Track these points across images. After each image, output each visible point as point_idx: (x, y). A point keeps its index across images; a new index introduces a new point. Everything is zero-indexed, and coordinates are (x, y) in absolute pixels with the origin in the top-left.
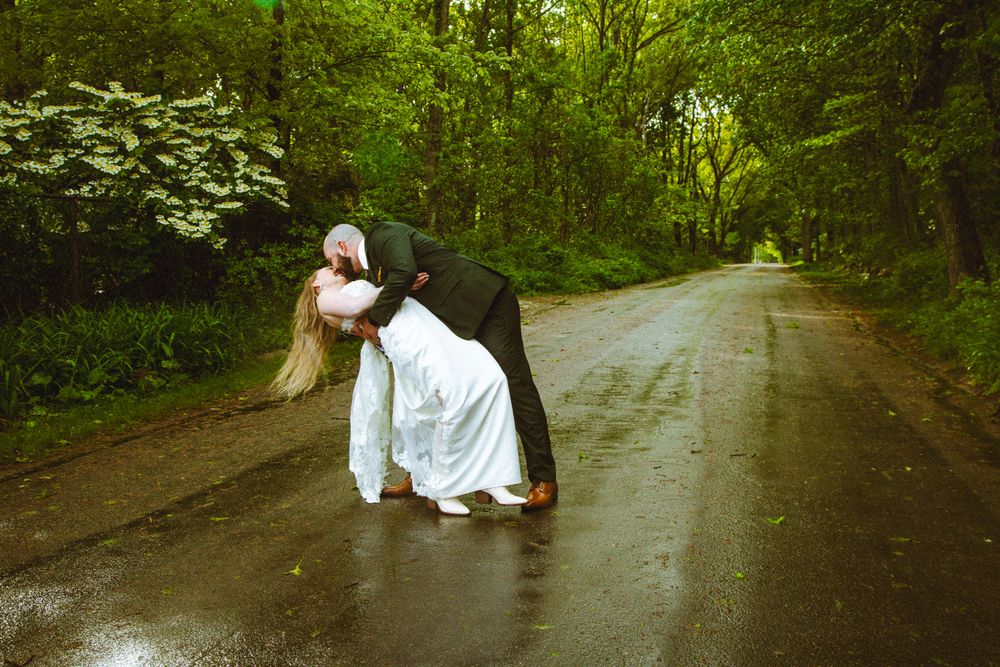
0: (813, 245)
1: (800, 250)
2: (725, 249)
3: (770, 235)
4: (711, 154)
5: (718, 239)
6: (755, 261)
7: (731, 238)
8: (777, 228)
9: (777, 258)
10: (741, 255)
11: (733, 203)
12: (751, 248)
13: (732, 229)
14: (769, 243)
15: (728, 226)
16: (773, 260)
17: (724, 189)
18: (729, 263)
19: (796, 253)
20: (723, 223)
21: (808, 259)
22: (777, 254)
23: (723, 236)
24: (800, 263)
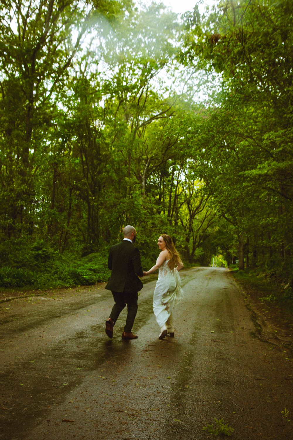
0: (245, 260)
1: (237, 261)
2: (195, 258)
3: (221, 251)
4: (188, 202)
5: (191, 251)
6: (213, 265)
7: (198, 252)
8: (225, 248)
9: (225, 265)
10: (205, 261)
11: (200, 231)
12: (210, 258)
13: (199, 246)
14: (221, 256)
15: (197, 244)
16: (222, 266)
17: (195, 223)
18: (197, 266)
19: (235, 263)
20: (194, 243)
21: (242, 268)
22: (224, 262)
23: (194, 250)
24: (237, 269)
